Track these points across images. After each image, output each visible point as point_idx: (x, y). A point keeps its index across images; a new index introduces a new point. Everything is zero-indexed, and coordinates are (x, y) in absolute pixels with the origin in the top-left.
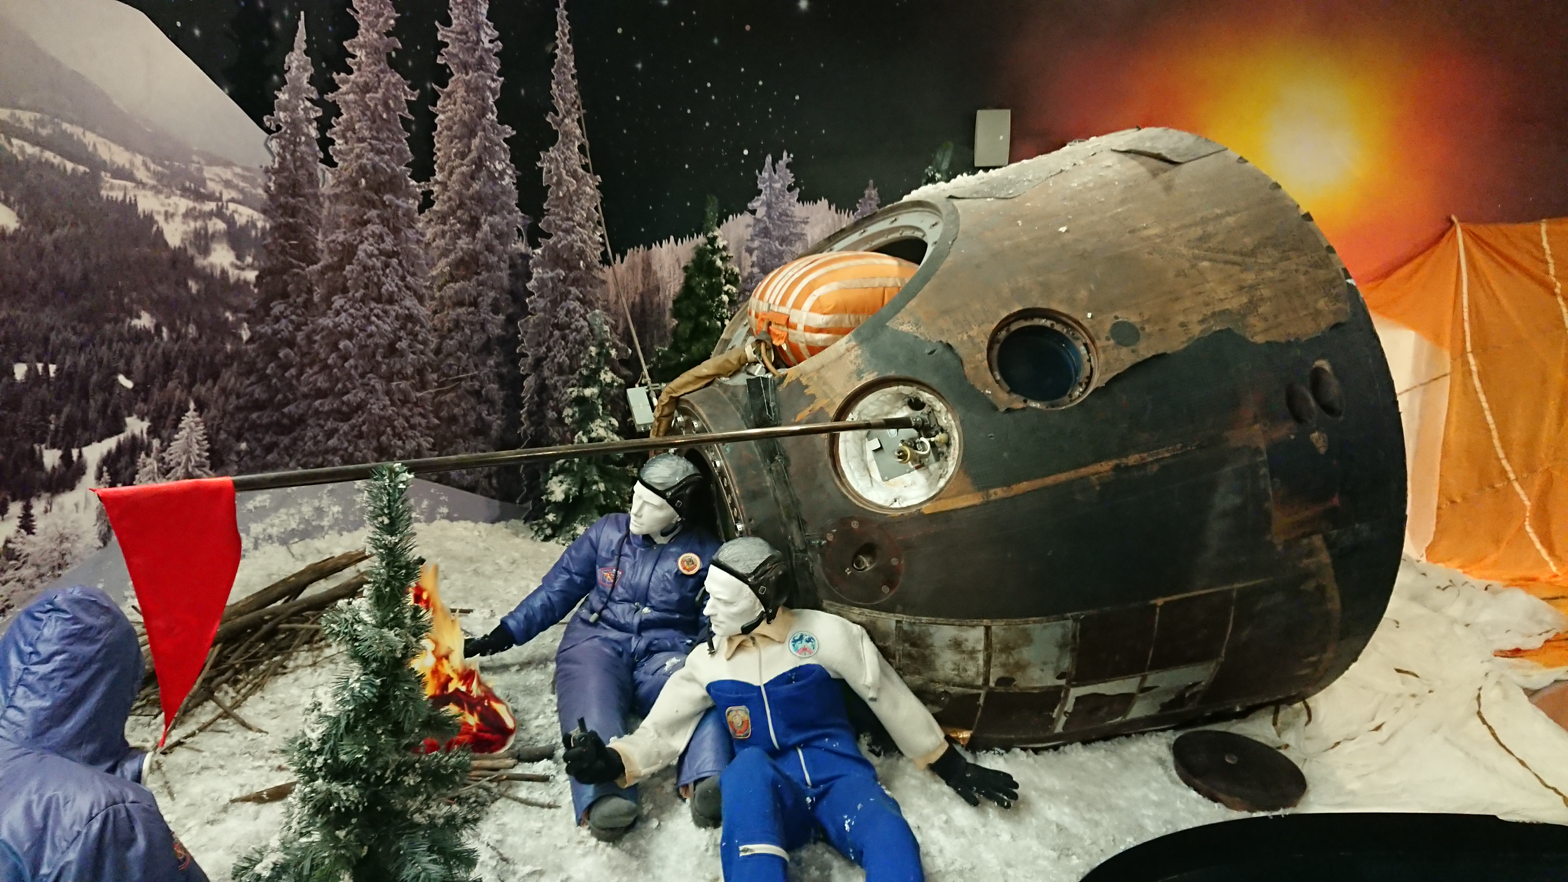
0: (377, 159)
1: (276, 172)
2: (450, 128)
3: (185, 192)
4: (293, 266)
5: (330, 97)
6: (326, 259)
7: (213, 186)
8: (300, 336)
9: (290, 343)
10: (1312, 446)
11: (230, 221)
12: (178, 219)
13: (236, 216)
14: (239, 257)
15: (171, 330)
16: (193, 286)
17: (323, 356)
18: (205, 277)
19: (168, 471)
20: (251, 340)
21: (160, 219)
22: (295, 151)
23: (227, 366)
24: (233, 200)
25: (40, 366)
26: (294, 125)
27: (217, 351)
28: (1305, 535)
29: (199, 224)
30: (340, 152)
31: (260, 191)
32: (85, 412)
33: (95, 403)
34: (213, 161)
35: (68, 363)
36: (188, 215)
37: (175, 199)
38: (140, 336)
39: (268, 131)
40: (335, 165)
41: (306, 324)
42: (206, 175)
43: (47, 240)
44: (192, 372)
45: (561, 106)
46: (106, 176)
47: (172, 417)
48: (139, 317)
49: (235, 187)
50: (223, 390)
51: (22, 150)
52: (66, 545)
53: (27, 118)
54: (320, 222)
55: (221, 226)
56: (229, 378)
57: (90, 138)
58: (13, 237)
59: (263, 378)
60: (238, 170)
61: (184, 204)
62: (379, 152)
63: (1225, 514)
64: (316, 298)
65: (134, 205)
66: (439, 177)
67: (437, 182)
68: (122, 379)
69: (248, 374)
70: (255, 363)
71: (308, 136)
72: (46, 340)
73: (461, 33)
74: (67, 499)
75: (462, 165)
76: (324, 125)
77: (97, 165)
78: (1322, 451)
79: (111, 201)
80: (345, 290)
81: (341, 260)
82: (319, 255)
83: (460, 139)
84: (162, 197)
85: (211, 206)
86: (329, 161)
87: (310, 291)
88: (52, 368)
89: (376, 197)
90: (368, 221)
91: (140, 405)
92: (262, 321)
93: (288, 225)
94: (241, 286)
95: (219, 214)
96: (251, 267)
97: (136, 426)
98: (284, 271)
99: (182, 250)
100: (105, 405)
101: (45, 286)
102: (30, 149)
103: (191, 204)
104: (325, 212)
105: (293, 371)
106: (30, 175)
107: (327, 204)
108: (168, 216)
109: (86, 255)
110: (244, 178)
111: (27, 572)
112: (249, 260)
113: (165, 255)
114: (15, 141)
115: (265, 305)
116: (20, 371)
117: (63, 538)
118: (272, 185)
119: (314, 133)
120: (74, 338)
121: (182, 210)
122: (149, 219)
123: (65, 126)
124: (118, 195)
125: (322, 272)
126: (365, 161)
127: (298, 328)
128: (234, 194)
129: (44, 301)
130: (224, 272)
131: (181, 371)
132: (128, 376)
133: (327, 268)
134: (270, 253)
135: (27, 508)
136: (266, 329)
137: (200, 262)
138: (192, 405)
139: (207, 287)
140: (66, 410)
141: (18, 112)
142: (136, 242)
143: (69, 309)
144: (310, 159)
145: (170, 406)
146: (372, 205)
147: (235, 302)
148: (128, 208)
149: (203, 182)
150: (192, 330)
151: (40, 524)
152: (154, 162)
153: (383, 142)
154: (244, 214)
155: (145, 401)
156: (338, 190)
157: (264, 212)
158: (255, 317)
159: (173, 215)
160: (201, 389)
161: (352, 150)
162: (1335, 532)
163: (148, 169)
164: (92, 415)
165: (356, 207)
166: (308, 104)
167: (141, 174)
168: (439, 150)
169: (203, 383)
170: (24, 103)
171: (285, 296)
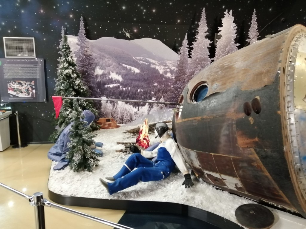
0: (201, 56)
1: (179, 61)
2: (220, 47)
3: (163, 65)
4: (181, 76)
5: (191, 46)
6: (188, 74)
7: (168, 64)
8: (182, 87)
9: (180, 88)
10: (249, 121)
11: (171, 69)
12: (162, 70)
13: (172, 68)
14: (172, 74)
15: (160, 85)
16: (164, 79)
18: (166, 78)
19: (158, 106)
20: (173, 87)
21: (159, 70)
22: (183, 57)
23: (169, 91)
24: (171, 66)
25: (141, 90)
26: (184, 53)
27: (167, 89)
28: (248, 147)
29: (165, 70)
30: (193, 56)
31: (176, 64)
32: (147, 96)
33: (148, 95)
34: (168, 60)
35: (145, 90)
36: (164, 69)
37: (161, 67)
38: (155, 86)
39: (179, 54)
40: (191, 58)
41: (183, 85)
42: (167, 62)
43: (143, 73)
44: (163, 92)
45: (251, 37)
46: (151, 64)
47: (159, 98)
48: (155, 84)
49: (172, 64)
50: (168, 95)
51: (141, 62)
52: (143, 113)
53: (142, 58)
54: (187, 68)
55: (169, 70)
56: (169, 93)
57: (149, 59)
58: (139, 74)
59: (175, 93)
60: (172, 61)
61: (163, 67)
62: (202, 54)
63: (224, 135)
64: (186, 81)
65: (155, 68)
66: (216, 57)
67: (216, 58)
68: (152, 92)
69: (172, 93)
70: (173, 91)
71: (186, 54)
72: (142, 87)
74: (143, 107)
75: (223, 54)
76: (190, 51)
77: (150, 63)
78: (252, 123)
79: (152, 68)
81: (191, 74)
82: (187, 73)
83: (223, 49)
84: (159, 67)
85: (167, 67)
87: (184, 80)
88: (143, 90)
90: (198, 67)
91: (155, 96)
92: (175, 84)
93: (181, 69)
94: (172, 79)
95: (169, 68)
96: (174, 76)
97: (154, 99)
99: (162, 74)
100: (149, 96)
101: (143, 80)
102: (142, 62)
103: (164, 67)
105: (180, 93)
106: (142, 65)
107: (189, 65)
108: (160, 69)
109: (148, 75)
110: (173, 62)
111: (138, 116)
112: (173, 75)
113: (160, 75)
114: (140, 61)
115: (176, 82)
116: (139, 90)
117: (143, 112)
118: (179, 63)
120: (146, 86)
121: (163, 68)
122: (157, 70)
123: (147, 58)
124: (153, 67)
125: (187, 77)
126: (198, 56)
128: (171, 65)
129: (142, 81)
130: (169, 77)
131: (161, 91)
132: (153, 92)
133: (188, 76)
134: (177, 74)
135: (139, 108)
136: (176, 86)
137: (165, 76)
138: (162, 97)
139: (166, 80)
140: (144, 96)
142: (155, 73)
143: (146, 82)
144: (186, 58)
145: (159, 96)
146: (199, 64)
147: (171, 82)
148: (154, 69)
149: (166, 64)
150: (163, 86)
151: (140, 110)
152: (158, 61)
153: (203, 52)
154: (173, 68)
155: (155, 95)
156: (192, 62)
157: (177, 67)
159: (161, 69)
160: (164, 95)
161: (195, 55)
162: (258, 149)
163: (158, 63)
164: (148, 97)
165: (195, 65)
166: (187, 48)
167: (157, 64)
168: (217, 52)
170: (141, 56)
171: (180, 80)
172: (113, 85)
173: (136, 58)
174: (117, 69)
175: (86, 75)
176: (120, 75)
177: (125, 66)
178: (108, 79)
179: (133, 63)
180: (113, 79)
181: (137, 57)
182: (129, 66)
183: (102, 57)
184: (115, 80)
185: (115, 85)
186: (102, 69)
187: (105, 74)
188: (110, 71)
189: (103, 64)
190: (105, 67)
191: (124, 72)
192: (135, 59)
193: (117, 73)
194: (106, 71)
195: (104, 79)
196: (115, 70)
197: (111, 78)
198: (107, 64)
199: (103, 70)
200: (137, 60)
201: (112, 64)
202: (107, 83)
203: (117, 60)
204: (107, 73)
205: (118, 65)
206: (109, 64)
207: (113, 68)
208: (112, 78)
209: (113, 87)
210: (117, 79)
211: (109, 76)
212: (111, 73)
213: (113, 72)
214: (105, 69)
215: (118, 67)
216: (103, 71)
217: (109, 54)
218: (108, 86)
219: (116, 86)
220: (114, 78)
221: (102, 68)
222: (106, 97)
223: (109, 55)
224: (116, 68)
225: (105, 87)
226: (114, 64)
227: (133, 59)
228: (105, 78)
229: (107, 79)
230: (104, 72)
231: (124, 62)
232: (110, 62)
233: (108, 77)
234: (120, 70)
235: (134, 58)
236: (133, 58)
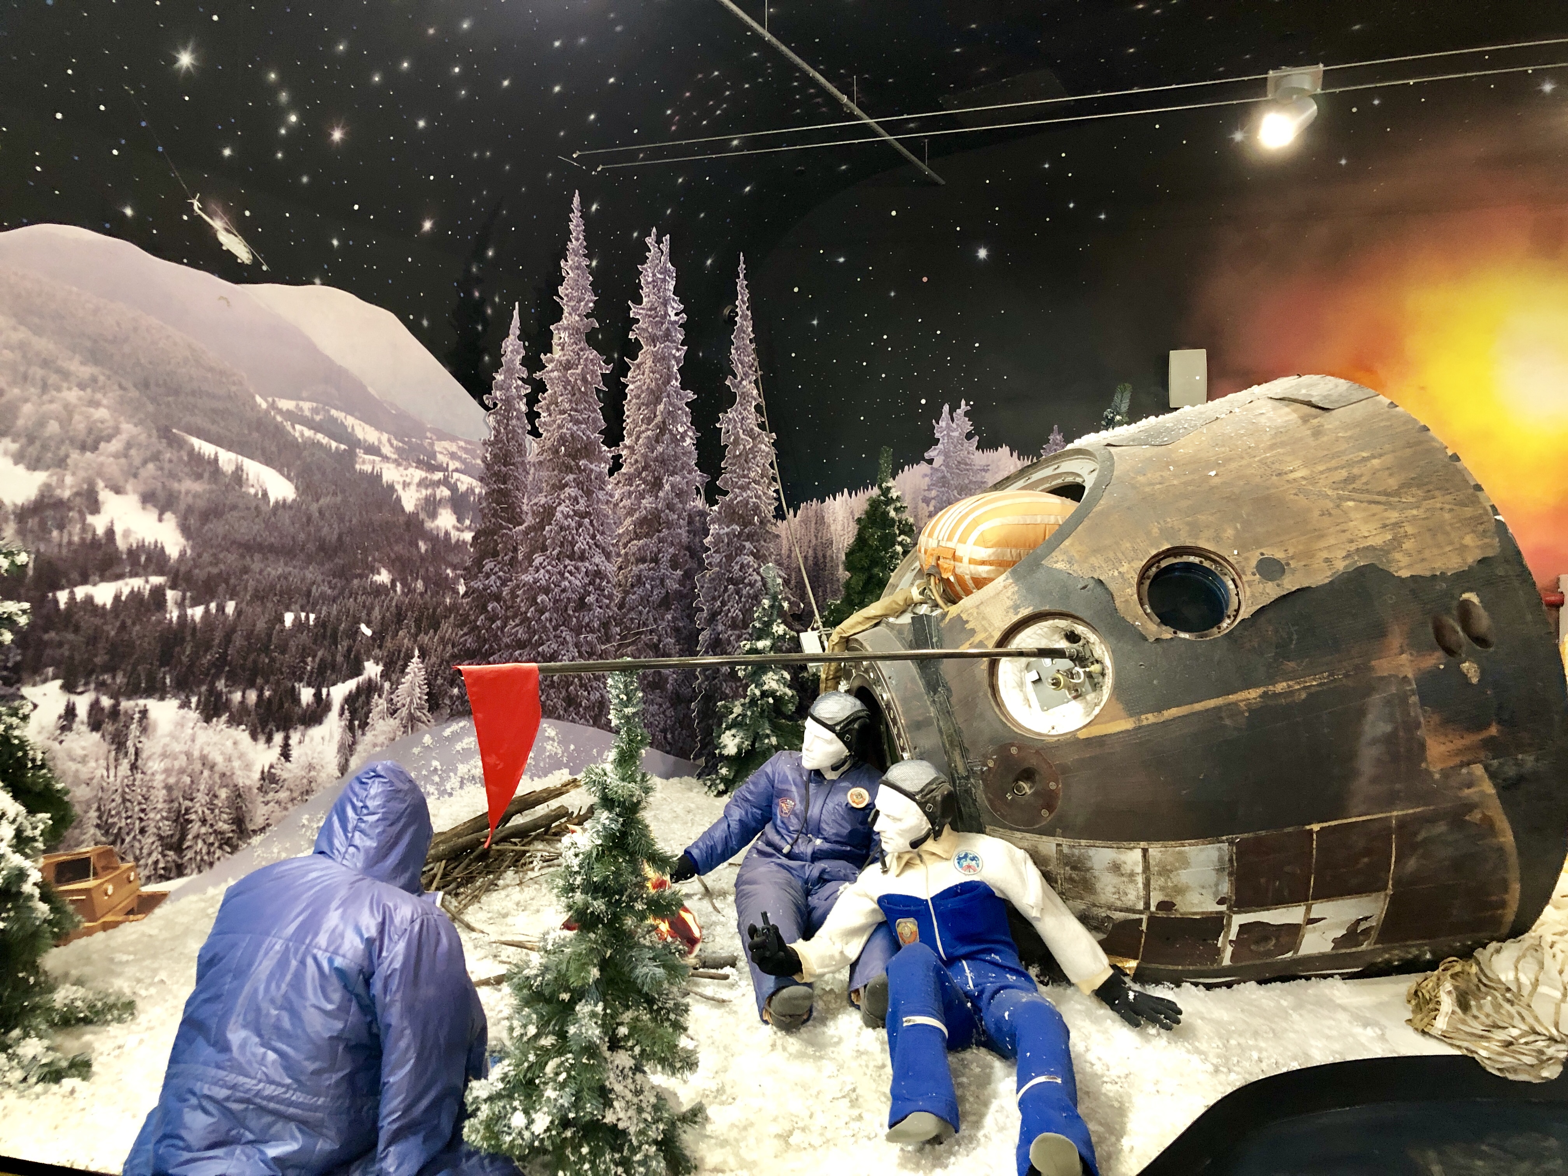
0: (575, 428)
1: (492, 444)
2: (638, 397)
3: (420, 464)
4: (501, 527)
5: (537, 375)
6: (529, 521)
7: (442, 459)
8: (506, 591)
9: (498, 598)
10: (1464, 676)
11: (453, 488)
12: (413, 487)
13: (459, 484)
14: (459, 520)
15: (404, 584)
16: (423, 546)
17: (523, 609)
18: (432, 538)
19: (395, 711)
20: (466, 594)
21: (399, 488)
22: (508, 425)
23: (446, 617)
24: (457, 470)
25: (303, 615)
26: (508, 401)
27: (438, 604)
28: (1463, 765)
29: (429, 491)
30: (545, 423)
31: (479, 461)
32: (334, 656)
33: (342, 647)
34: (442, 436)
35: (324, 613)
36: (422, 483)
37: (411, 470)
38: (379, 590)
39: (487, 408)
40: (540, 435)
41: (511, 580)
42: (437, 448)
43: (314, 507)
44: (418, 622)
45: (739, 370)
46: (360, 452)
47: (400, 663)
48: (379, 573)
49: (459, 459)
50: (442, 639)
51: (302, 435)
52: (313, 773)
53: (306, 406)
54: (526, 487)
55: (446, 493)
56: (447, 628)
57: (350, 421)
58: (291, 507)
59: (475, 628)
60: (462, 444)
61: (418, 474)
62: (577, 422)
63: (1374, 741)
64: (520, 557)
65: (379, 476)
66: (627, 442)
67: (625, 447)
68: (363, 627)
69: (461, 626)
70: (468, 615)
71: (518, 410)
72: (309, 593)
73: (650, 310)
74: (316, 732)
75: (648, 429)
76: (532, 400)
77: (354, 443)
78: (1475, 680)
79: (362, 473)
80: (544, 549)
81: (543, 520)
82: (524, 516)
83: (647, 405)
84: (401, 469)
85: (439, 475)
86: (535, 433)
87: (515, 550)
88: (312, 617)
89: (573, 463)
90: (566, 485)
91: (377, 652)
92: (476, 577)
93: (500, 490)
94: (460, 545)
95: (445, 482)
96: (469, 528)
97: (372, 670)
98: (493, 532)
99: (415, 515)
100: (349, 650)
101: (311, 547)
102: (308, 433)
103: (423, 474)
104: (530, 478)
105: (499, 623)
106: (306, 453)
107: (532, 471)
108: (406, 485)
109: (341, 519)
110: (466, 450)
111: (283, 795)
112: (467, 522)
113: (402, 519)
114: (298, 427)
115: (478, 563)
116: (289, 618)
117: (311, 767)
118: (488, 455)
119: (524, 408)
120: (329, 591)
121: (416, 480)
122: (391, 488)
123: (334, 412)
124: (368, 468)
125: (526, 533)
126: (565, 430)
127: (504, 583)
128: (457, 465)
129: (309, 560)
130: (447, 533)
131: (409, 621)
132: (368, 626)
133: (530, 529)
134: (484, 516)
135: (287, 738)
136: (477, 584)
137: (429, 525)
138: (417, 653)
139: (433, 546)
140: (320, 654)
141: (301, 403)
142: (380, 508)
143: (328, 566)
144: (520, 431)
145: (400, 651)
146: (569, 469)
147: (456, 560)
148: (375, 478)
149: (433, 455)
150: (420, 585)
151: (295, 753)
152: (396, 439)
153: (580, 412)
154: (465, 482)
155: (380, 647)
156: (541, 458)
157: (481, 480)
158: (469, 574)
159: (409, 484)
160: (424, 639)
161: (554, 421)
162: (1495, 763)
163: (392, 445)
164: (339, 658)
165: (556, 472)
166: (520, 382)
167: (386, 450)
168: (628, 417)
169: (426, 634)
170: (304, 394)
171: (495, 554)
172: (120, 584)
173: (273, 406)
174: (151, 466)
176: (168, 515)
177: (207, 449)
178: (83, 539)
179: (255, 435)
180: (121, 544)
181: (283, 396)
182: (232, 455)
183: (38, 372)
184: (130, 551)
185: (136, 583)
186: (34, 465)
187: (60, 504)
188: (101, 484)
189: (42, 423)
190: (62, 453)
191: (196, 496)
192: (267, 412)
193: (148, 499)
194: (69, 480)
195: (49, 541)
196: (135, 476)
197: (100, 531)
198: (79, 425)
199: (47, 468)
200: (279, 418)
201: (117, 431)
202: (75, 575)
203: (151, 408)
204: (77, 494)
205: (154, 440)
206: (90, 431)
207: (123, 461)
208: (110, 533)
209: (117, 598)
210: (149, 540)
211: (90, 519)
212: (105, 495)
213: (118, 490)
214: (61, 463)
215: (156, 457)
216: (41, 477)
217: (94, 356)
218: (81, 592)
219: (135, 595)
220: (127, 534)
221: (33, 451)
222: (59, 682)
223: (96, 362)
224: (145, 463)
225: (56, 602)
226: (128, 429)
227: (255, 406)
228: (55, 533)
229: (70, 543)
230: (47, 486)
231: (199, 420)
232: (101, 413)
233: (85, 527)
234: (172, 475)
235: (264, 405)
236: (258, 399)
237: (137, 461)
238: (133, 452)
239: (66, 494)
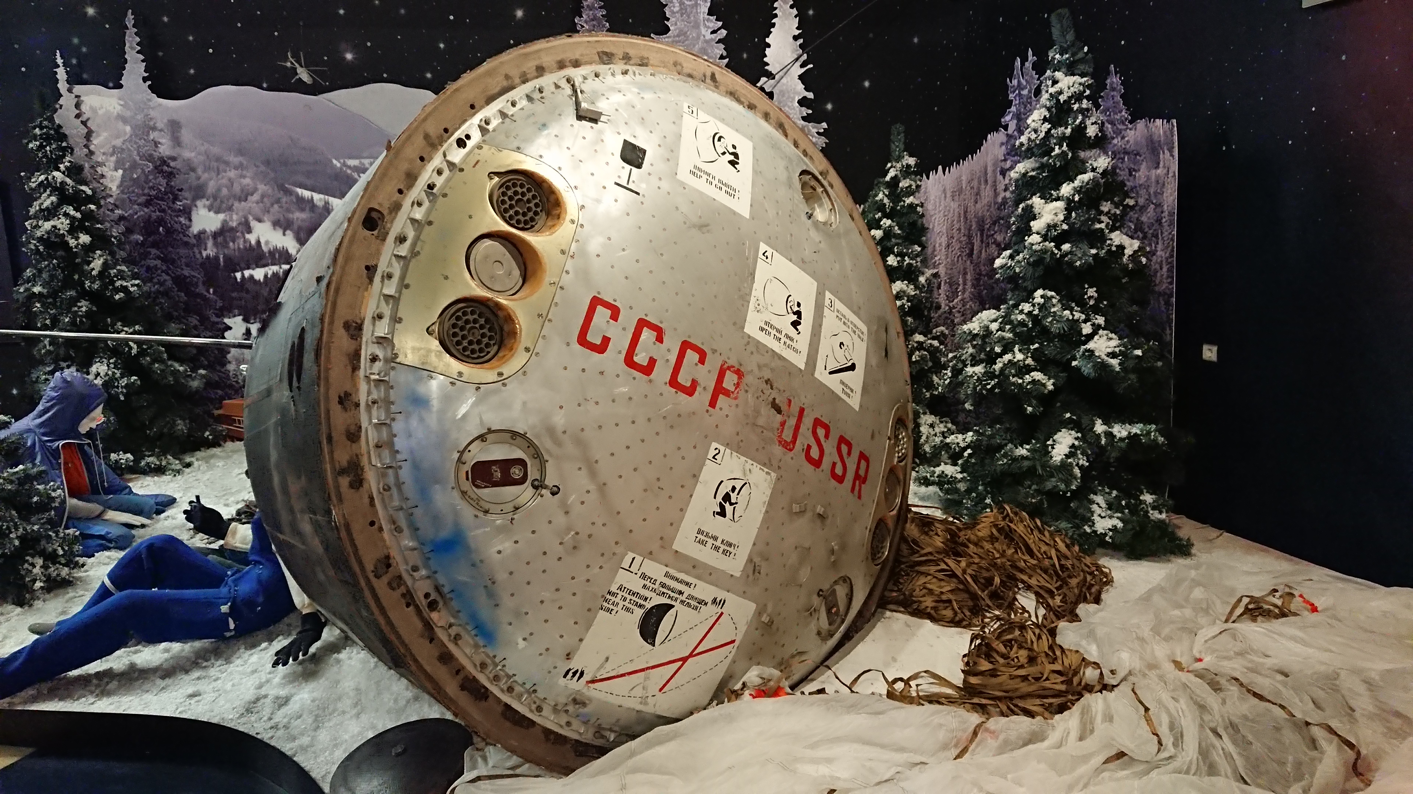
53: (367, 162)
172: (267, 268)
173: (344, 164)
174: (276, 206)
175: (160, 233)
176: (288, 232)
177: (306, 194)
178: (245, 247)
179: (335, 183)
180: (265, 248)
181: (351, 157)
182: (322, 196)
183: (215, 164)
184: (270, 252)
185: (275, 268)
186: (217, 212)
187: (232, 230)
188: (251, 218)
189: (219, 190)
190: (230, 204)
191: (303, 220)
192: (341, 169)
193: (276, 224)
194: (235, 217)
195: (228, 247)
196: (268, 212)
197: (253, 242)
198: (237, 188)
199: (224, 212)
200: (349, 171)
201: (256, 190)
202: (243, 265)
203: (272, 175)
204: (239, 224)
205: (276, 192)
206: (242, 190)
207: (261, 205)
208: (258, 242)
209: (266, 276)
210: (279, 246)
211: (247, 236)
212: (254, 224)
213: (260, 221)
214: (230, 209)
215: (278, 201)
216: (221, 216)
217: (241, 152)
218: (247, 273)
219: (275, 275)
220: (267, 243)
221: (217, 204)
222: (241, 317)
223: (242, 155)
224: (272, 205)
225: (236, 278)
226: (262, 188)
227: (334, 166)
228: (231, 244)
229: (239, 248)
230: (225, 221)
231: (301, 179)
232: (247, 181)
233: (245, 241)
234: (288, 210)
235: (338, 165)
236: (335, 162)
237: (268, 205)
238: (265, 200)
239: (234, 224)
